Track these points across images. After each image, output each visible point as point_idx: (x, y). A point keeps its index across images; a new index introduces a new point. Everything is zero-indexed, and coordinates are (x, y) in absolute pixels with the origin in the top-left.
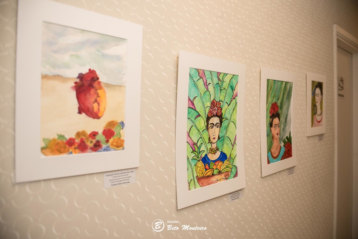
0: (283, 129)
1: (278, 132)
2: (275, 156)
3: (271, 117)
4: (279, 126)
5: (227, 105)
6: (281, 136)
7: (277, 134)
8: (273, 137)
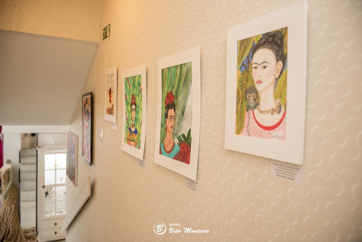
0: (178, 123)
1: (173, 126)
2: (168, 150)
3: (166, 108)
4: (174, 118)
5: (137, 96)
6: (175, 131)
7: (171, 127)
8: (166, 129)
